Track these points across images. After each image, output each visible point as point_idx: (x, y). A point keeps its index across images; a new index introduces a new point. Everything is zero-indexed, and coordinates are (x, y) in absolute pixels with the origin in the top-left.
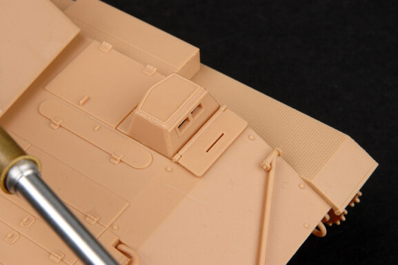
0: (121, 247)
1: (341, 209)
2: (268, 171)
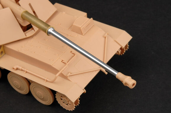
0: (72, 52)
1: (124, 46)
2: (105, 38)
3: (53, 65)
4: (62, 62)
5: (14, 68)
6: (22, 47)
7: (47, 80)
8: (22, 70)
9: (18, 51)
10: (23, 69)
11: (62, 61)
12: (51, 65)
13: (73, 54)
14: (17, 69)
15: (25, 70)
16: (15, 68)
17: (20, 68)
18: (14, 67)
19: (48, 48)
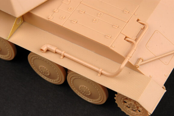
3: (112, 46)
4: (125, 39)
5: (42, 50)
6: (54, 12)
7: (103, 72)
8: (56, 53)
9: (47, 19)
10: (58, 51)
11: (126, 37)
12: (109, 46)
13: (142, 25)
14: (48, 51)
15: (63, 53)
16: (45, 49)
17: (54, 49)
18: (42, 48)
19: (99, 14)
